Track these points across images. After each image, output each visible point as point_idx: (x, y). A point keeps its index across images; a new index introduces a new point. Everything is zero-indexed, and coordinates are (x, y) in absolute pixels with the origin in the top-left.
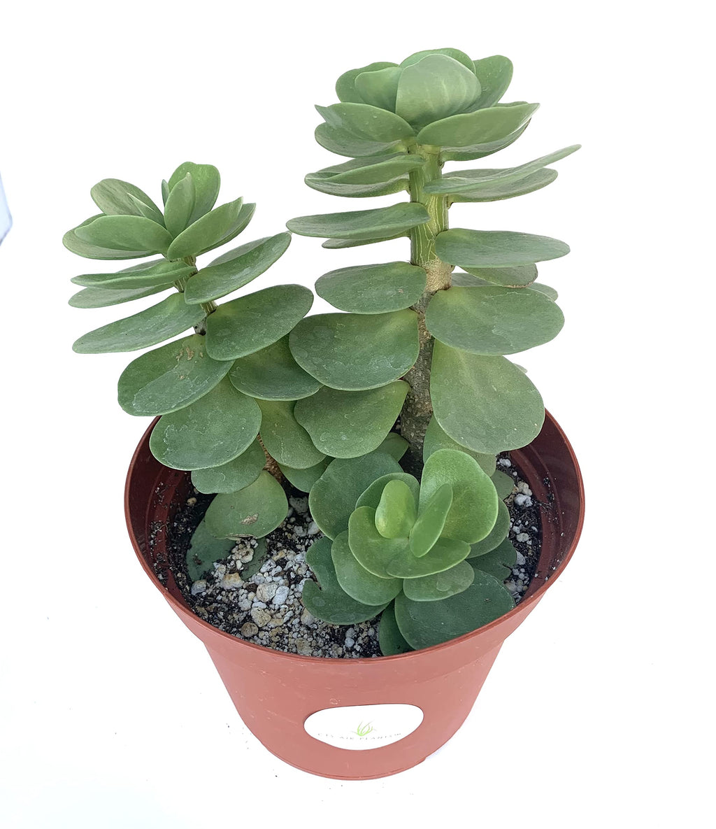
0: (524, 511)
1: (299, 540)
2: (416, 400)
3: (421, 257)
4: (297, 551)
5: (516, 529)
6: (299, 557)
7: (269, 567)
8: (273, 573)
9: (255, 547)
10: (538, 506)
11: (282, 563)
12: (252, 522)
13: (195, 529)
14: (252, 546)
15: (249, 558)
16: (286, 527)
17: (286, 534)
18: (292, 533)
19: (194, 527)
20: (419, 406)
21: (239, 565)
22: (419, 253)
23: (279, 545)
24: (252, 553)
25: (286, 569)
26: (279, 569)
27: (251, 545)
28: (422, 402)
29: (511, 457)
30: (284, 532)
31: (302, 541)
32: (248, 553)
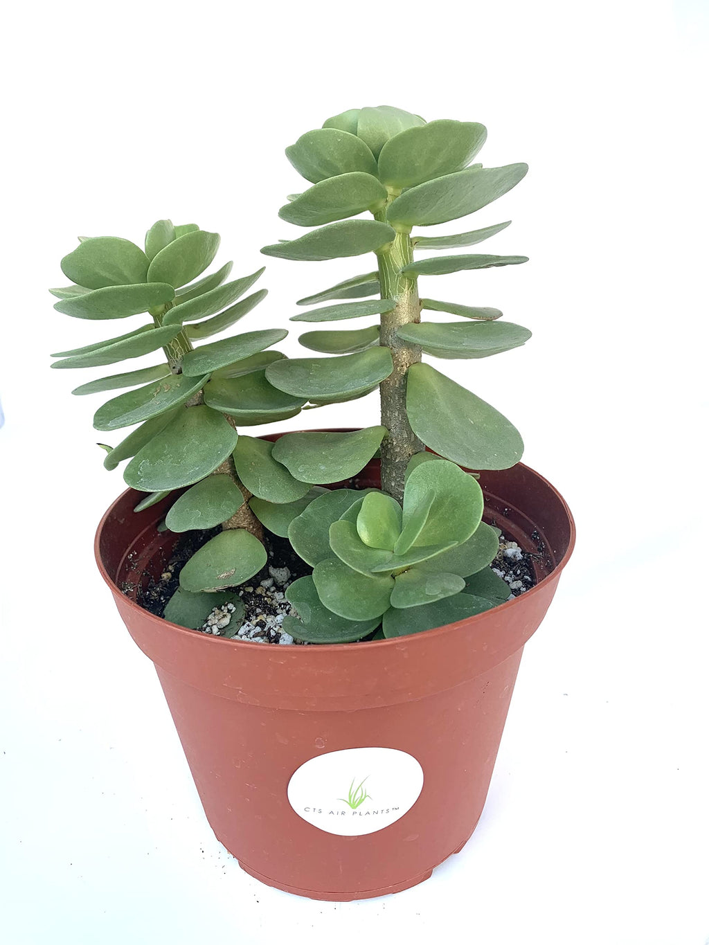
0: (515, 564)
1: (280, 605)
2: (395, 443)
3: (390, 292)
4: (276, 614)
5: (507, 578)
6: (279, 618)
7: (248, 629)
8: (252, 633)
9: (233, 611)
10: (529, 557)
11: (262, 624)
12: (228, 577)
13: (169, 599)
14: (229, 611)
15: (226, 621)
16: (265, 593)
17: (266, 599)
18: (272, 599)
19: (168, 597)
20: (398, 450)
21: (215, 630)
22: (388, 287)
23: (258, 610)
24: (229, 616)
25: (266, 629)
26: (258, 629)
27: (228, 609)
28: (401, 445)
29: (497, 524)
30: (264, 597)
31: (282, 606)
32: (224, 616)
